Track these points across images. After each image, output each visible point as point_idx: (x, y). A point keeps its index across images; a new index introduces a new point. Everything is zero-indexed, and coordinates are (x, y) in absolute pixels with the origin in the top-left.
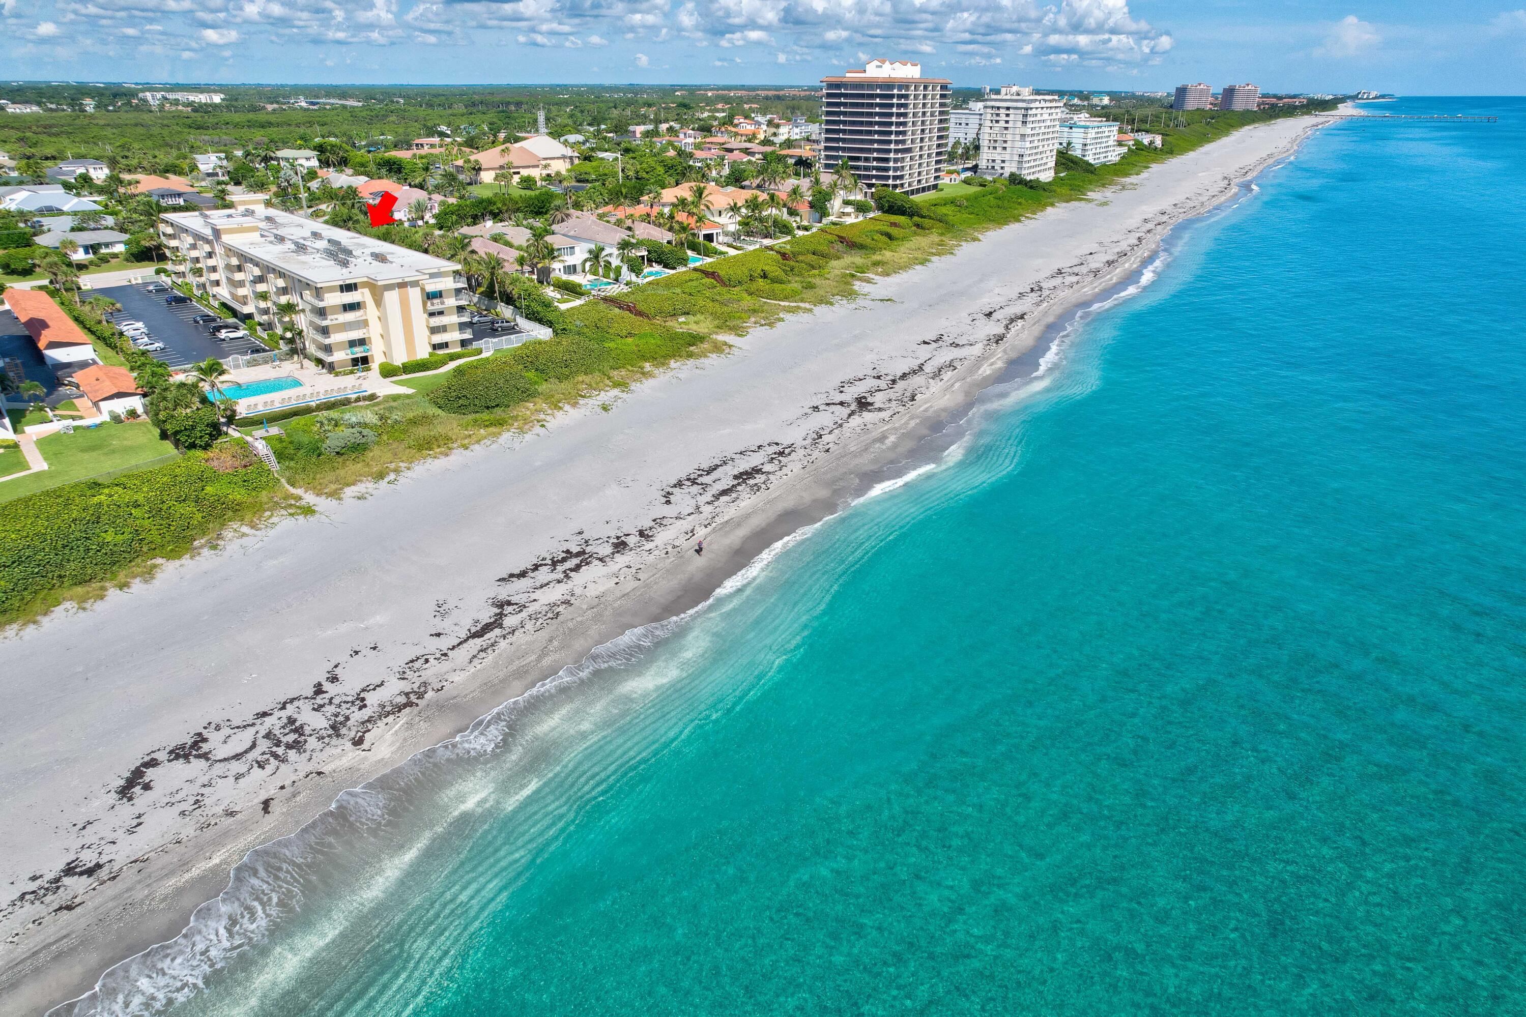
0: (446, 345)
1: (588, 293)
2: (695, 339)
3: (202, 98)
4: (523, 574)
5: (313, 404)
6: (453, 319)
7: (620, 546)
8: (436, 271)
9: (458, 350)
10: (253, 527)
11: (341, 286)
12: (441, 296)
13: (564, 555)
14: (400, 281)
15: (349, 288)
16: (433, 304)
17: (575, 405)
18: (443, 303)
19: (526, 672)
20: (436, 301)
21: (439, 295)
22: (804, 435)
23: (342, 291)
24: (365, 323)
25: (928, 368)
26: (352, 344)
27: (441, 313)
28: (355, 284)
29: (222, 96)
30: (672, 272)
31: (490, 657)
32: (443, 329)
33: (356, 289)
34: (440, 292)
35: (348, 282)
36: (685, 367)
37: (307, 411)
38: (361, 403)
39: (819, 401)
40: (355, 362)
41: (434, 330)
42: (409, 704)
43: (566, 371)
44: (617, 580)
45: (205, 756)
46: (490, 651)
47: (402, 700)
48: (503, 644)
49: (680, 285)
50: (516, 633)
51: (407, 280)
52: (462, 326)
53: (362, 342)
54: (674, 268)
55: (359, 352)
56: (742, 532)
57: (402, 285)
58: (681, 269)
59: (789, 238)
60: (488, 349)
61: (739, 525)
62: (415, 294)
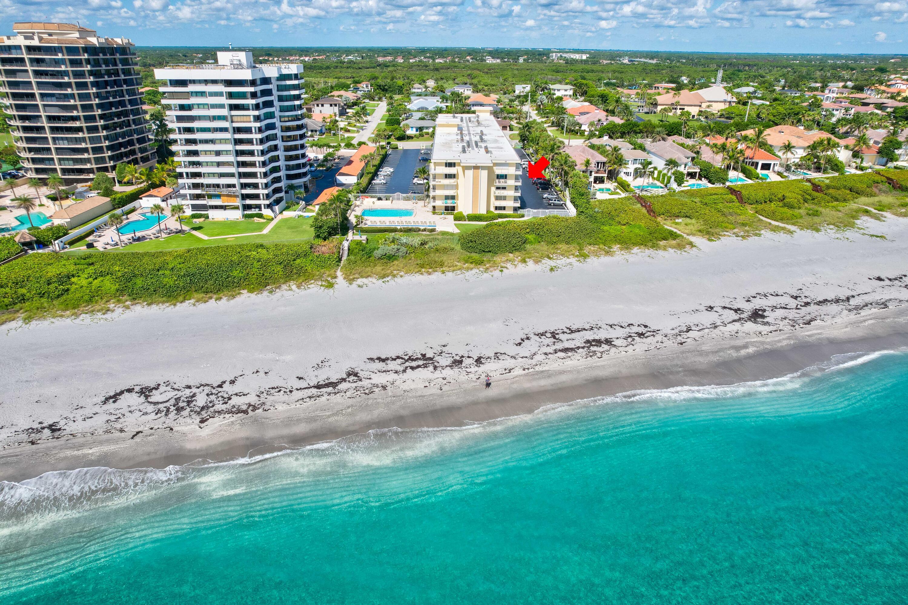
0: (504, 208)
1: (631, 191)
2: (673, 235)
3: (577, 56)
4: (383, 360)
5: (399, 227)
6: (511, 193)
7: (458, 363)
8: (504, 162)
9: (511, 212)
10: (299, 287)
11: (446, 163)
12: (506, 178)
13: (420, 356)
14: (474, 165)
15: (450, 165)
16: (499, 182)
17: (537, 262)
18: (506, 182)
19: (315, 421)
20: (502, 180)
21: (504, 177)
22: (674, 326)
23: (446, 166)
24: (456, 187)
25: (853, 302)
26: (447, 198)
27: (504, 188)
28: (454, 163)
29: (588, 56)
30: (710, 185)
31: (310, 402)
32: (504, 198)
33: (454, 166)
34: (506, 175)
35: (449, 161)
36: (640, 254)
37: (395, 230)
38: (424, 233)
39: (717, 303)
40: (447, 208)
41: (498, 198)
42: (245, 412)
43: (555, 239)
44: (427, 384)
45: (147, 397)
46: (313, 399)
47: (244, 407)
48: (323, 399)
49: (702, 196)
50: (338, 395)
51: (478, 165)
52: (515, 199)
53: (453, 198)
54: (713, 184)
55: (450, 203)
56: (544, 383)
57: (476, 168)
58: (718, 185)
59: (836, 174)
60: (529, 215)
61: (549, 377)
62: (484, 174)
